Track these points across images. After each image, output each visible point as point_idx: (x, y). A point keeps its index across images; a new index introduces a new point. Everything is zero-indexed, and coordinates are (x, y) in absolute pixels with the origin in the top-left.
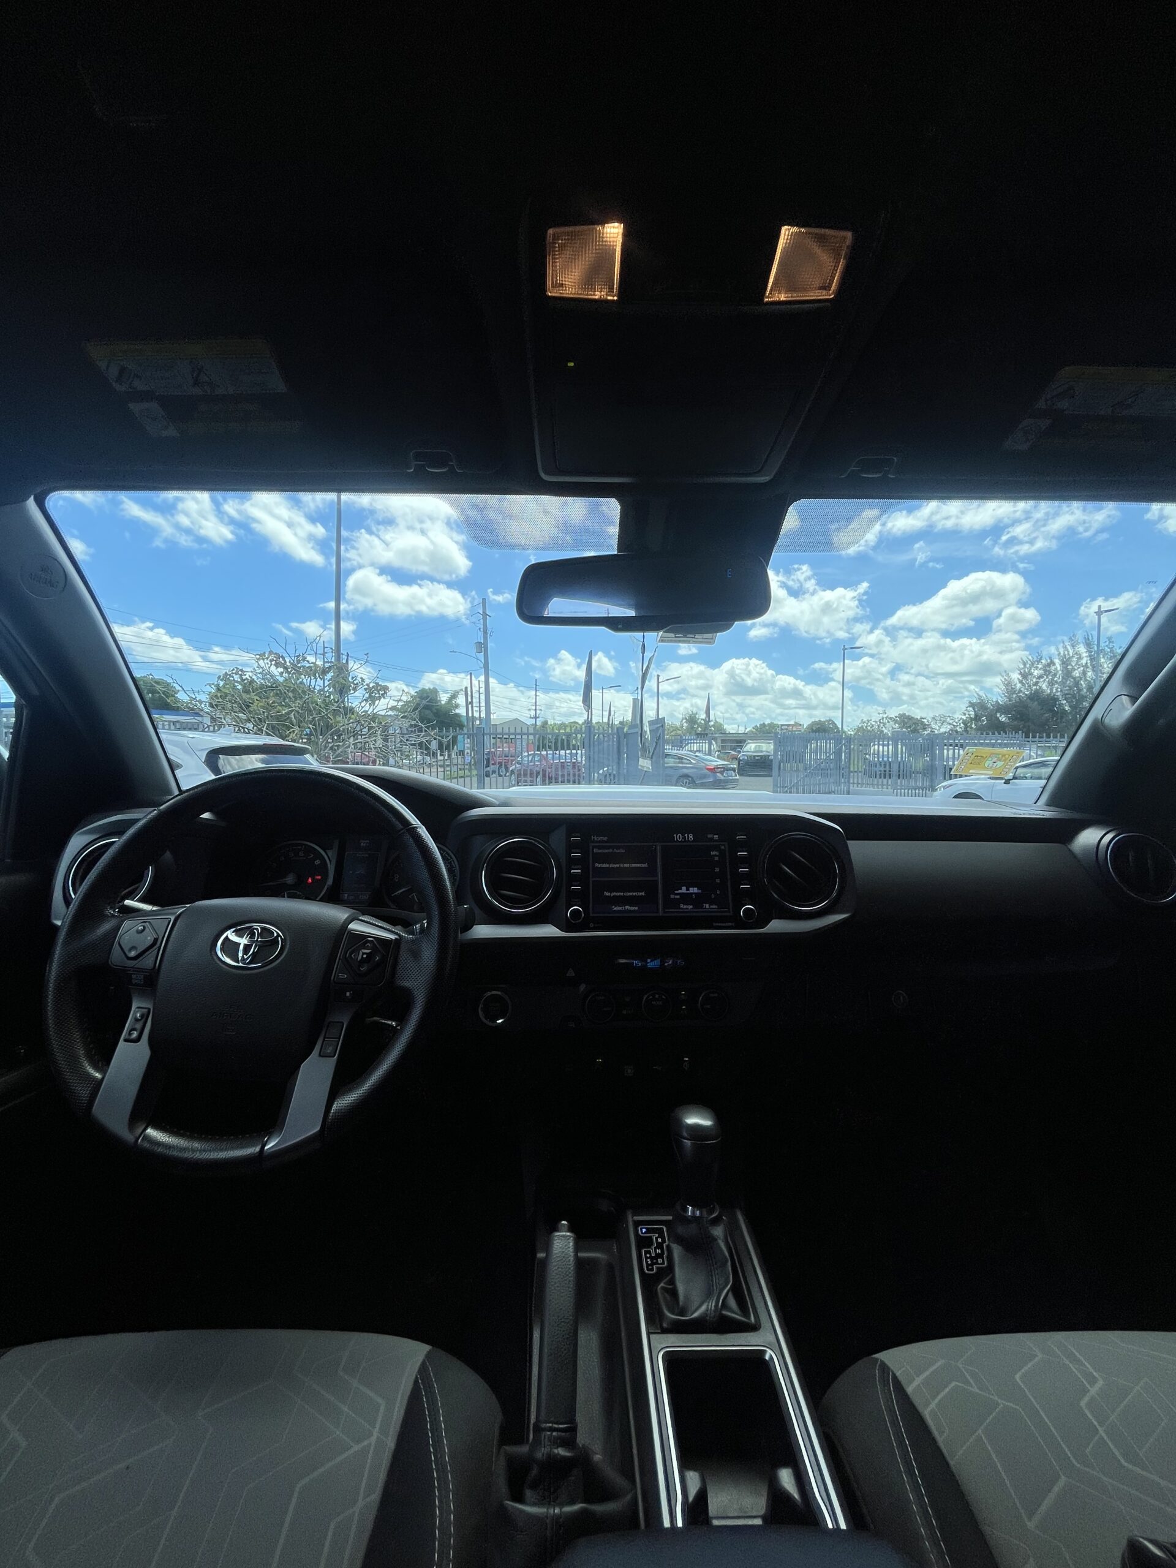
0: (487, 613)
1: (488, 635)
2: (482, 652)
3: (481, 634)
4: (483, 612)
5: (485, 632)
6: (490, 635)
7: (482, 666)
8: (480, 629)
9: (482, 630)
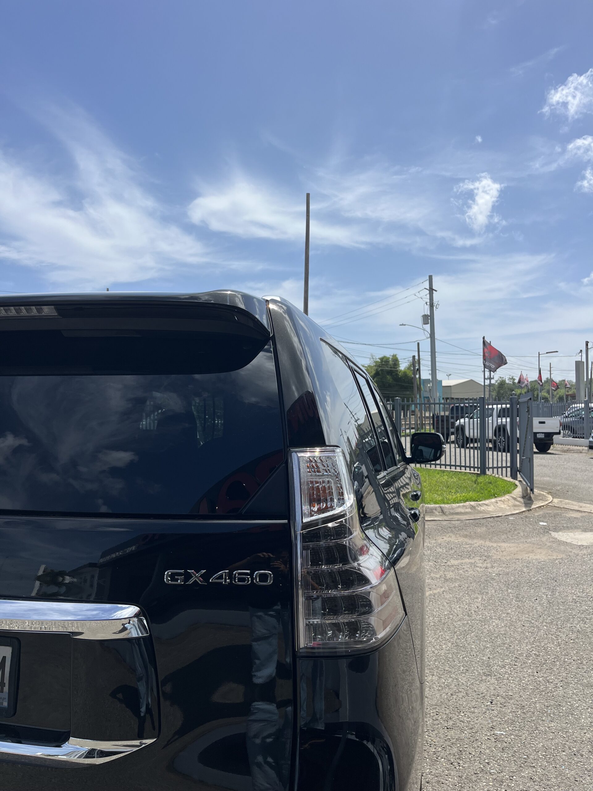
0: (434, 288)
1: (435, 308)
2: (428, 323)
3: (427, 307)
4: (430, 288)
5: (432, 306)
6: (436, 308)
7: (429, 336)
8: (426, 303)
9: (428, 304)
